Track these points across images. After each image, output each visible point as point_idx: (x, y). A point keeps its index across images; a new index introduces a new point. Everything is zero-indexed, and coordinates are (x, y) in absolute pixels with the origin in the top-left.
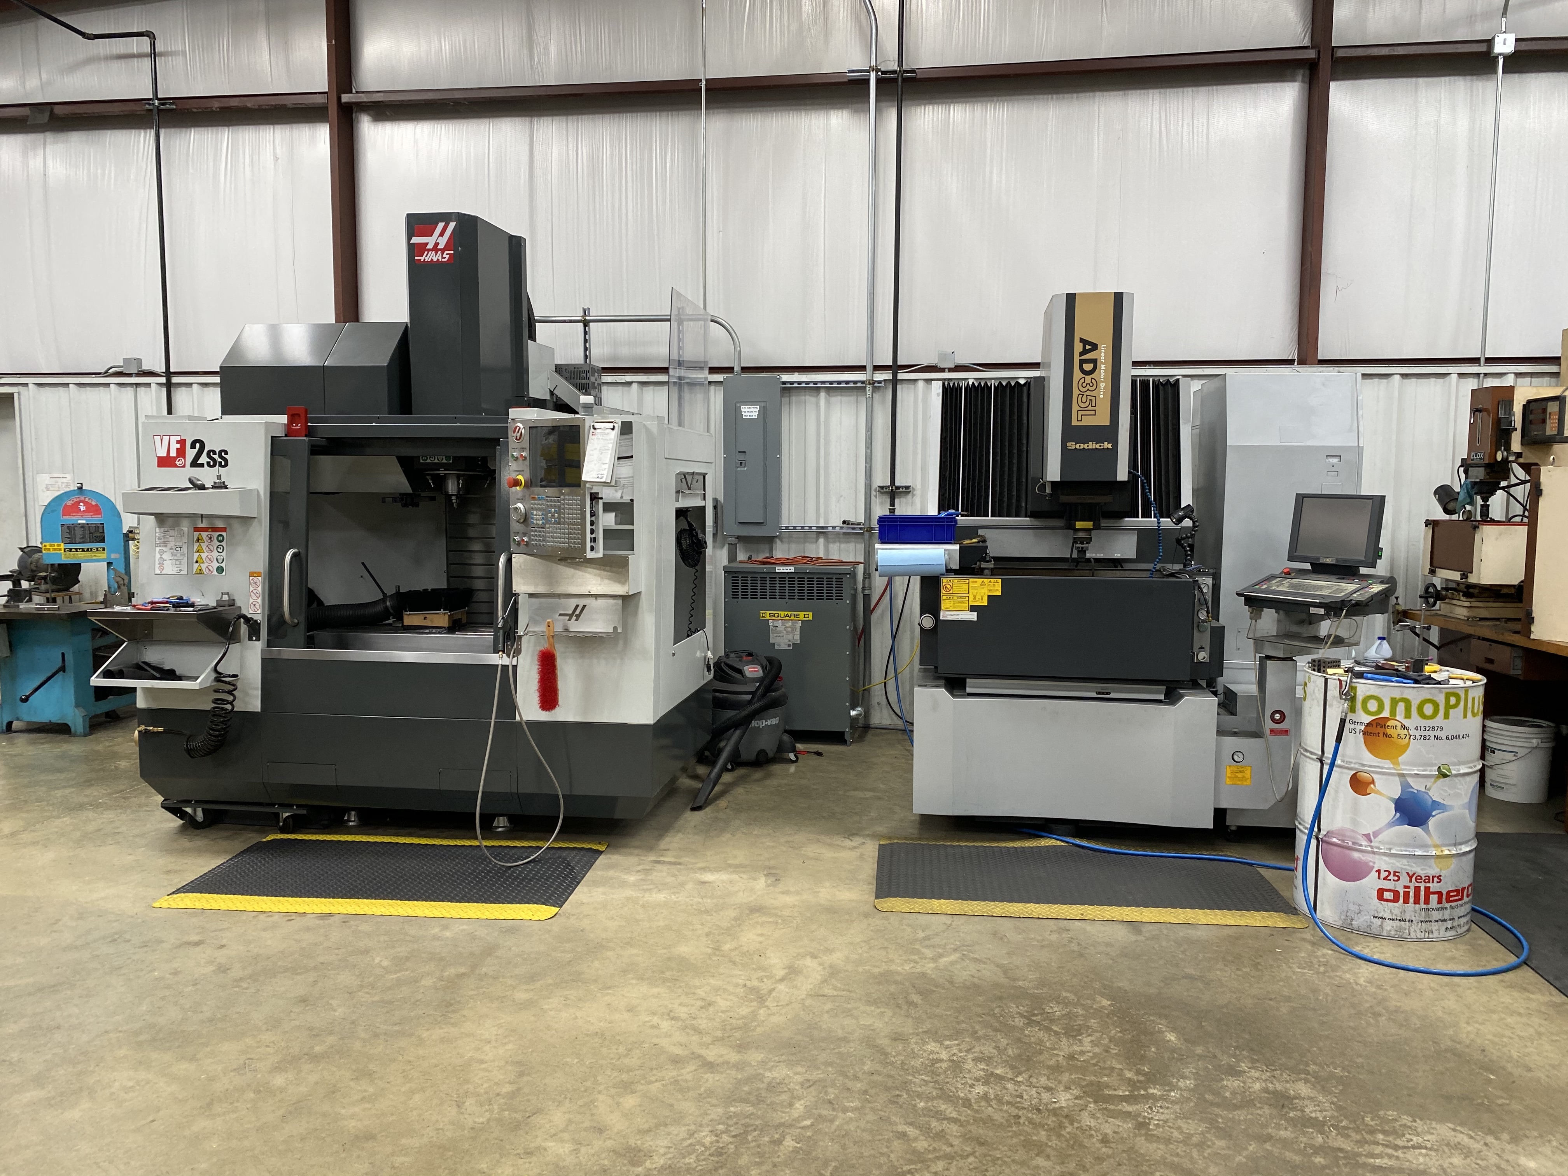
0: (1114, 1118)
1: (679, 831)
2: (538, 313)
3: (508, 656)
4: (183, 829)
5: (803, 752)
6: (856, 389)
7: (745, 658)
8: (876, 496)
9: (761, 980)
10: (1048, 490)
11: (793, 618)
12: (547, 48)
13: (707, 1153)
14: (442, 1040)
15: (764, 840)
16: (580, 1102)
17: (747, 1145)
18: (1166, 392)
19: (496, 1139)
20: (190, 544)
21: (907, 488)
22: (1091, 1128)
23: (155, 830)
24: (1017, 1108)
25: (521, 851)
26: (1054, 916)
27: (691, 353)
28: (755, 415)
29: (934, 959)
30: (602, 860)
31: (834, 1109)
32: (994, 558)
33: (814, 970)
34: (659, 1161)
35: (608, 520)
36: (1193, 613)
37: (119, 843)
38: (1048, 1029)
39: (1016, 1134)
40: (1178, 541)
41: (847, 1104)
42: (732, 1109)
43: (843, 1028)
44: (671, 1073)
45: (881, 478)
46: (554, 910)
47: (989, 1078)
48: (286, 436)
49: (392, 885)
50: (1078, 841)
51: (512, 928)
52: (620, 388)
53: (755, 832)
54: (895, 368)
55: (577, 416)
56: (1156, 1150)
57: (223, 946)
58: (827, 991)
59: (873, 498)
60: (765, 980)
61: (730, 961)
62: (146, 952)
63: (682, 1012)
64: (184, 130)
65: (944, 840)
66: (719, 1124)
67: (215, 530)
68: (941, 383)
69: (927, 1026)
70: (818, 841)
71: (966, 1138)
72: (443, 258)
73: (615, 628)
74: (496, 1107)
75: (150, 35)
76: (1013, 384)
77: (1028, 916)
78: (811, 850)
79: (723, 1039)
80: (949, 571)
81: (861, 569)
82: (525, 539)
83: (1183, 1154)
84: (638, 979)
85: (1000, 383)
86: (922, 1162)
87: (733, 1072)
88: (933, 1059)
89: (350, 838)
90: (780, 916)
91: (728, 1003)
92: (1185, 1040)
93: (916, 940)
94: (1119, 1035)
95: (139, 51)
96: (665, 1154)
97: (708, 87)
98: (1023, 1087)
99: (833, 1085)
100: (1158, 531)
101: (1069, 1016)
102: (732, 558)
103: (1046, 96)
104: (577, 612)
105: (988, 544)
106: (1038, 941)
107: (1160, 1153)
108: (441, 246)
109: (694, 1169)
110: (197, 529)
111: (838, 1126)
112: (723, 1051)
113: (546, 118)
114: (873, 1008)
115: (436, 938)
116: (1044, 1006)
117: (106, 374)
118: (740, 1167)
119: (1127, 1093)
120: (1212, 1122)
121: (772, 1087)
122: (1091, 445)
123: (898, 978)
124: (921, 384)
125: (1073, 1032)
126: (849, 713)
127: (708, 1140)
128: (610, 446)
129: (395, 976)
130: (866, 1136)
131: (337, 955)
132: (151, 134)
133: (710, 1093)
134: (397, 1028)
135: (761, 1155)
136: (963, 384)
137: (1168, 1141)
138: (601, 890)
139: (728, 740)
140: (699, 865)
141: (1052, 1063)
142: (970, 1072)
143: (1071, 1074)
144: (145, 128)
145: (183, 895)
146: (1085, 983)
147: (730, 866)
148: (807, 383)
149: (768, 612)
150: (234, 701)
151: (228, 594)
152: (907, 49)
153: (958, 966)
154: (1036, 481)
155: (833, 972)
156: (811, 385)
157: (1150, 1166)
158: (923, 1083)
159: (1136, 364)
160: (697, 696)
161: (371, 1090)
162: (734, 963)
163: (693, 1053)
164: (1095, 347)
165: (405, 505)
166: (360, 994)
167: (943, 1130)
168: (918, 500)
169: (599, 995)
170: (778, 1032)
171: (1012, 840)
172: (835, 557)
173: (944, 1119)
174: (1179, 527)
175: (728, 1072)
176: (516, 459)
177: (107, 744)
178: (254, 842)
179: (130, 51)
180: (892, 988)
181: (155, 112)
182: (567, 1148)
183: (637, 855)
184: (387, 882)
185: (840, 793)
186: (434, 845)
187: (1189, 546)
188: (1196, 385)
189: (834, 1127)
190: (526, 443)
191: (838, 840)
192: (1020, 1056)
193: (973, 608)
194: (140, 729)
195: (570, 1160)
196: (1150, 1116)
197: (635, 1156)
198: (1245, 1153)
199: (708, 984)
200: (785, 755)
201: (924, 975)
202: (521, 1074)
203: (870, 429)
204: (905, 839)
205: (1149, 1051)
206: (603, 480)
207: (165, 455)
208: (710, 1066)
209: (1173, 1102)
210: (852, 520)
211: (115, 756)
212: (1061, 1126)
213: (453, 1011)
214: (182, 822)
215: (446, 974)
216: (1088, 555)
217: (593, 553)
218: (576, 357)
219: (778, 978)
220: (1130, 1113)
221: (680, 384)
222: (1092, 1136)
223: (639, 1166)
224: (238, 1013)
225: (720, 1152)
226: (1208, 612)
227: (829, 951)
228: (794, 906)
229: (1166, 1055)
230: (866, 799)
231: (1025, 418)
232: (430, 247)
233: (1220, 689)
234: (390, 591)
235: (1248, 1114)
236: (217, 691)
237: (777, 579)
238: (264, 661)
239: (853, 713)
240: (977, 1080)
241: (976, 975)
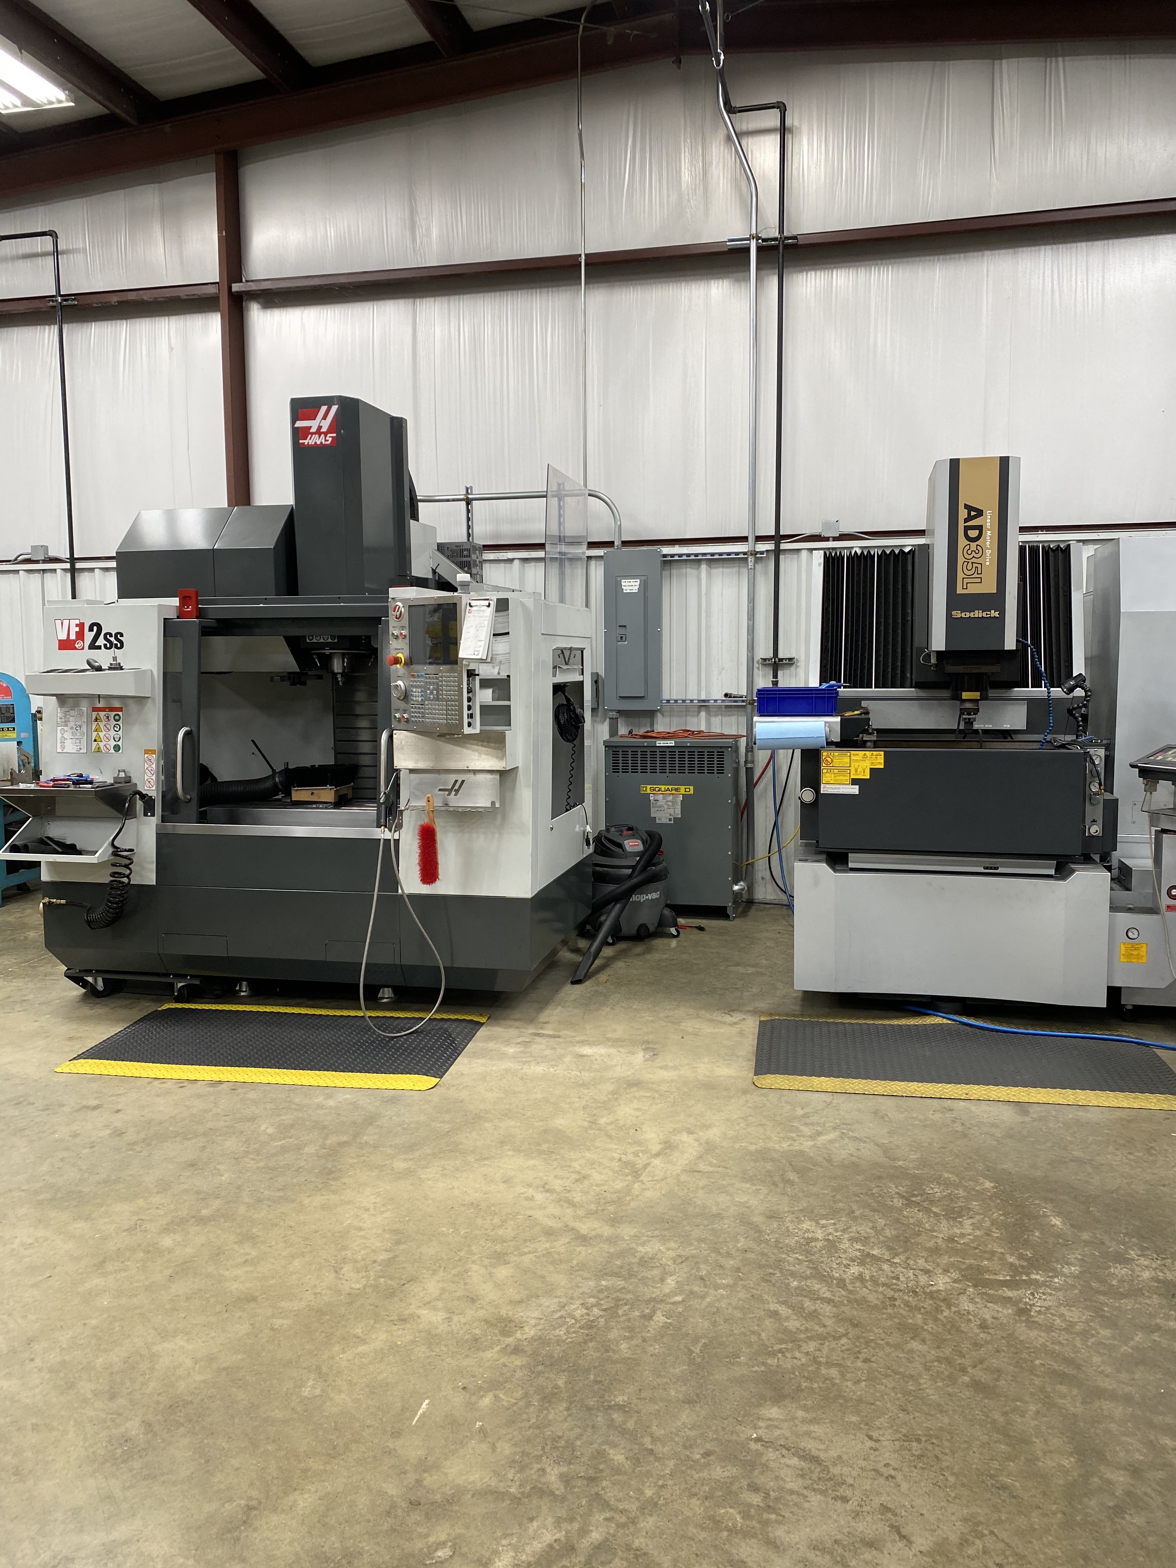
0: (994, 1303)
1: (559, 1004)
2: (420, 493)
3: (390, 830)
4: (85, 998)
5: (684, 927)
6: (738, 560)
7: (625, 833)
8: (758, 668)
9: (636, 1154)
10: (933, 660)
11: (674, 792)
12: (428, 229)
13: (578, 1325)
14: (324, 1207)
15: (644, 1015)
16: (454, 1272)
17: (617, 1319)
18: (1056, 557)
19: (371, 1305)
20: (89, 724)
21: (790, 659)
22: (969, 1313)
23: (60, 999)
24: (893, 1289)
25: (405, 1022)
26: (938, 1096)
27: (572, 528)
28: (635, 589)
29: (812, 1137)
30: (482, 1032)
31: (705, 1286)
32: (877, 730)
33: (690, 1146)
34: (530, 1332)
35: (485, 696)
36: (1085, 785)
37: (25, 1010)
38: (928, 1211)
39: (891, 1317)
40: (1070, 712)
41: (719, 1281)
42: (604, 1283)
43: (717, 1204)
44: (544, 1245)
45: (764, 650)
46: (436, 1080)
47: (865, 1259)
48: (178, 617)
49: (280, 1054)
50: (965, 1019)
51: (394, 1098)
52: (502, 565)
53: (635, 1007)
54: (778, 538)
55: (456, 594)
56: (1037, 1337)
57: (118, 1111)
58: (702, 1167)
59: (756, 670)
60: (641, 1154)
61: (607, 1135)
62: (49, 1115)
63: (557, 1185)
64: (86, 324)
65: (826, 1017)
66: (590, 1297)
67: (112, 709)
68: (822, 552)
69: (804, 1204)
70: (698, 1017)
71: (840, 1319)
72: (326, 441)
73: (493, 803)
74: (372, 1274)
75: (52, 234)
76: (897, 552)
77: (910, 1095)
78: (689, 1025)
79: (596, 1212)
80: (830, 743)
81: (743, 742)
82: (406, 716)
83: (1065, 1342)
84: (515, 1151)
85: (884, 552)
86: (793, 1341)
87: (605, 1247)
88: (808, 1238)
89: (241, 1008)
90: (657, 1091)
91: (603, 1177)
92: (1072, 1225)
93: (795, 1118)
94: (1002, 1218)
95: (43, 250)
96: (535, 1326)
97: (588, 262)
98: (899, 1269)
99: (706, 1261)
100: (1048, 702)
101: (951, 1198)
102: (613, 732)
103: (932, 258)
104: (456, 787)
105: (871, 716)
106: (920, 1121)
107: (1041, 1340)
108: (324, 429)
109: (564, 1341)
110: (95, 709)
111: (709, 1303)
112: (596, 1224)
113: (428, 299)
114: (748, 1185)
115: (320, 1107)
116: (924, 1187)
117: (15, 561)
118: (609, 1341)
119: (1008, 1278)
120: (1098, 1311)
121: (644, 1262)
122: (978, 614)
123: (775, 1156)
124: (804, 553)
125: (954, 1215)
126: (732, 887)
127: (578, 1313)
128: (486, 623)
129: (280, 1143)
130: (738, 1314)
131: (225, 1121)
132: (55, 329)
133: (582, 1266)
134: (281, 1194)
135: (631, 1329)
136: (845, 553)
137: (1050, 1328)
138: (481, 1061)
139: (609, 913)
140: (577, 1039)
141: (931, 1244)
142: (845, 1252)
143: (950, 1257)
144: (50, 325)
145: (83, 1061)
146: (968, 1164)
147: (609, 1039)
148: (688, 555)
149: (649, 787)
150: (130, 874)
151: (124, 771)
152: (788, 216)
153: (837, 1145)
154: (921, 650)
155: (709, 1148)
156: (692, 557)
157: (1029, 1354)
158: (797, 1261)
159: (1023, 530)
160: (577, 870)
161: (254, 1253)
162: (610, 1137)
163: (567, 1226)
164: (980, 513)
165: (293, 684)
166: (246, 1159)
167: (815, 1310)
168: (801, 672)
169: (476, 1165)
170: (652, 1207)
171: (897, 1018)
172: (716, 729)
173: (817, 1299)
174: (1071, 696)
175: (601, 1245)
176: (397, 637)
177: (18, 915)
178: (151, 1010)
179: (34, 251)
180: (769, 1166)
181: (59, 307)
182: (441, 1315)
183: (517, 1028)
184: (275, 1051)
185: (722, 968)
186: (321, 1015)
187: (1083, 716)
188: (1088, 551)
189: (705, 1304)
190: (405, 621)
191: (718, 1016)
192: (898, 1237)
193: (854, 782)
194: (44, 901)
195: (443, 1328)
196: (1032, 1302)
197: (506, 1326)
198: (1132, 1343)
199: (583, 1157)
200: (666, 930)
201: (802, 1153)
202: (398, 1242)
203: (752, 600)
204: (787, 1015)
205: (1033, 1235)
206: (479, 657)
207: (65, 638)
208: (584, 1239)
209: (1055, 1289)
210: (734, 693)
211: (23, 927)
212: (938, 1309)
213: (334, 1179)
214: (84, 990)
215: (328, 1142)
216: (976, 726)
217: (470, 729)
218: (458, 535)
219: (654, 1152)
220: (1010, 1298)
221: (562, 561)
222: (969, 1320)
223: (509, 1336)
224: (131, 1175)
225: (590, 1325)
226: (1100, 785)
227: (706, 1127)
228: (672, 1081)
229: (1051, 1240)
230: (748, 974)
231: (910, 587)
232: (313, 430)
233: (1115, 864)
234: (279, 768)
235: (1136, 1303)
236: (113, 865)
237: (658, 753)
238: (158, 835)
239: (736, 888)
240: (853, 1260)
241: (855, 1154)
